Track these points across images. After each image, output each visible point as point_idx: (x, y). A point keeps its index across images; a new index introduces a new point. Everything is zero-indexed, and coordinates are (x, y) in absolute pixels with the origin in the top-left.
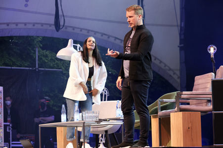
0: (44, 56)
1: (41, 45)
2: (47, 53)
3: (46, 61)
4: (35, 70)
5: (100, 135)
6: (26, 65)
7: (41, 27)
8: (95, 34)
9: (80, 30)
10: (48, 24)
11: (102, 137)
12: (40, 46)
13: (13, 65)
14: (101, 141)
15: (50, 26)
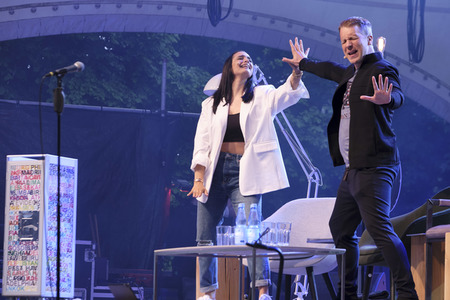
0: (181, 80)
1: (177, 54)
2: (189, 73)
3: (187, 93)
4: (159, 115)
5: (298, 278)
6: (139, 101)
7: (177, 13)
8: (306, 30)
9: (269, 20)
10: (192, 5)
11: (302, 281)
12: (173, 56)
13: (107, 99)
14: (300, 290)
15: (199, 10)
